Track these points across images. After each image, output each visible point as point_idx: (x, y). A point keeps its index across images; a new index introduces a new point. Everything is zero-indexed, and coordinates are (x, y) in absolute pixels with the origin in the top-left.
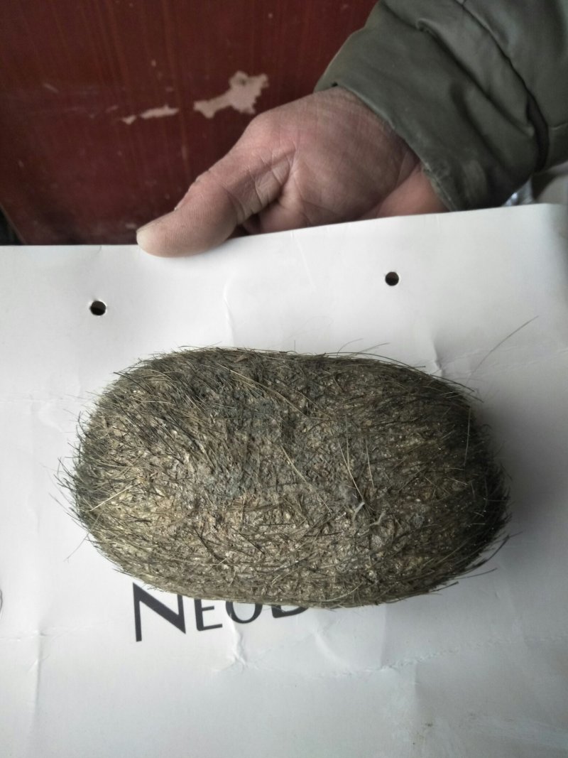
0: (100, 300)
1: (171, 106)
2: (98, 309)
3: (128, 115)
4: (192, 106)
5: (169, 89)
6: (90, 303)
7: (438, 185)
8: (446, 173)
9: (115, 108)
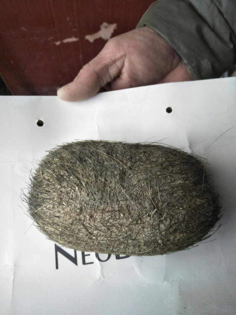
0: (41, 120)
1: (76, 37)
2: (40, 124)
3: (57, 41)
4: (84, 37)
5: (75, 30)
6: (37, 121)
7: (190, 70)
8: (194, 65)
9: (52, 38)
